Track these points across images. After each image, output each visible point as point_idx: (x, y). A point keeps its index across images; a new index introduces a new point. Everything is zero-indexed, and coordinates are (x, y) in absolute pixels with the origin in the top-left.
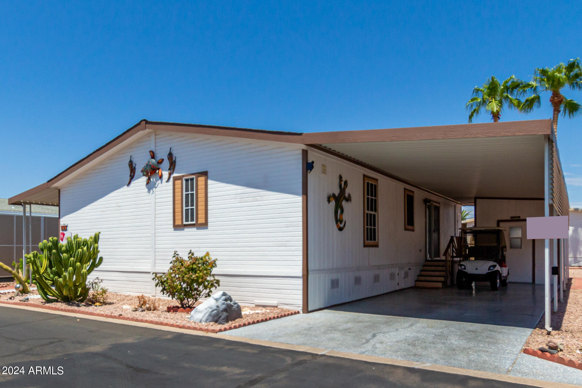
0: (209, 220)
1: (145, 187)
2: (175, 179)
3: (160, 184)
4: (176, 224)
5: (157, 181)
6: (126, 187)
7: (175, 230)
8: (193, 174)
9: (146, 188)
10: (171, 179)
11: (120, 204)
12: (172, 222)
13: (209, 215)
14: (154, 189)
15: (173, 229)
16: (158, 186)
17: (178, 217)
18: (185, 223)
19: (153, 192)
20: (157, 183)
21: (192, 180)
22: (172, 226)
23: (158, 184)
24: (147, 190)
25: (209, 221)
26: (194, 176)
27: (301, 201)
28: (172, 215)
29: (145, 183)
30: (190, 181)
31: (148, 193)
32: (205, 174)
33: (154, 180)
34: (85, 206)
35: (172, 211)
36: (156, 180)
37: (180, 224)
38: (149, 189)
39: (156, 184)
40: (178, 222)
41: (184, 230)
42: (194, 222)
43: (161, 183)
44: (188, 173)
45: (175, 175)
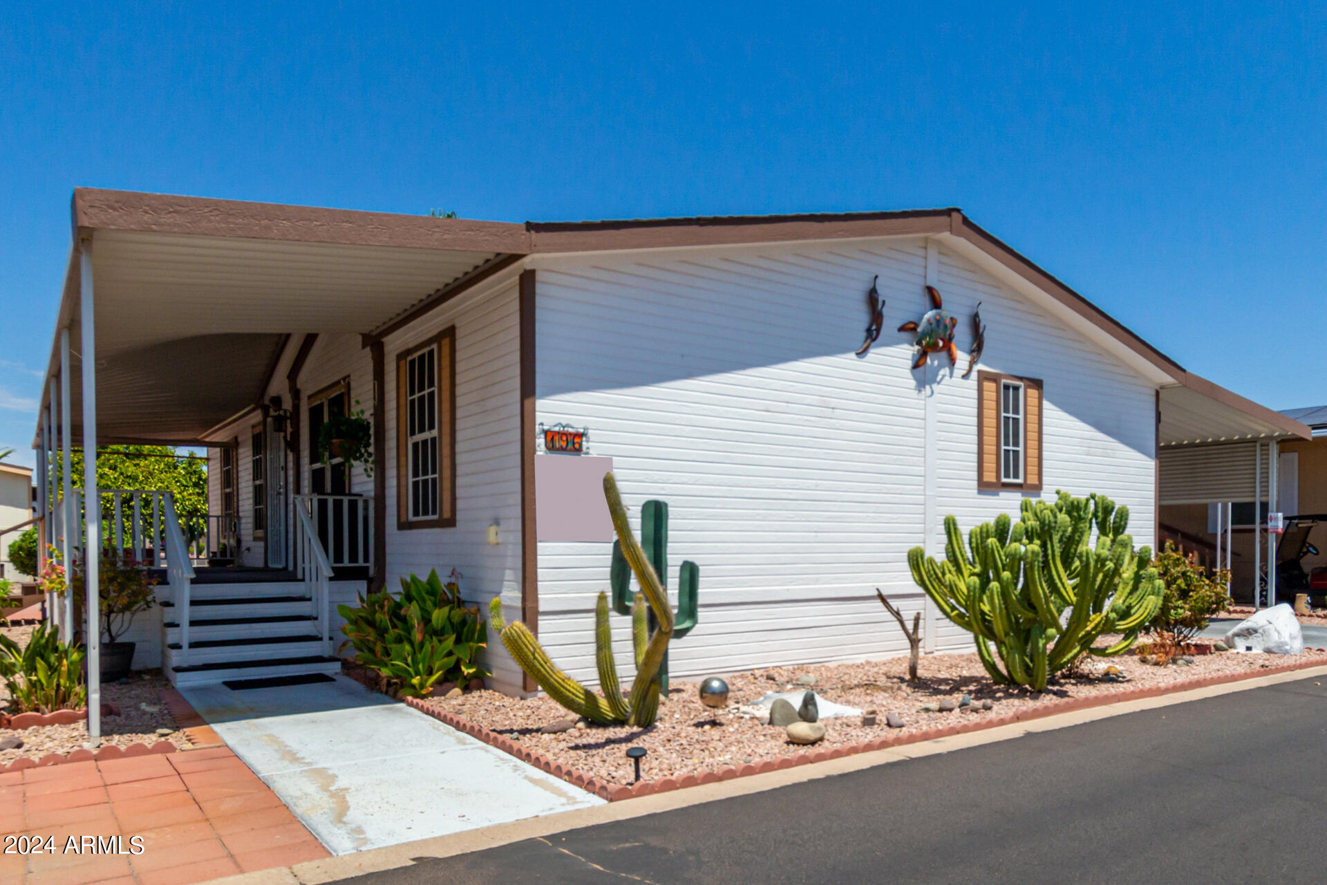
0: (1045, 479)
1: (908, 373)
2: (983, 377)
3: (947, 378)
4: (985, 479)
5: (940, 367)
6: (853, 355)
7: (980, 492)
8: (1021, 379)
9: (910, 376)
10: (974, 375)
11: (834, 402)
12: (975, 475)
13: (1044, 469)
14: (935, 386)
15: (976, 491)
16: (943, 382)
17: (990, 464)
18: (1004, 480)
19: (932, 392)
20: (942, 372)
21: (1016, 389)
22: (975, 483)
23: (944, 376)
24: (913, 383)
25: (1044, 482)
26: (1021, 384)
27: (1154, 467)
28: (975, 457)
29: (910, 364)
30: (1011, 390)
31: (917, 392)
32: (1037, 384)
33: (936, 363)
34: (689, 375)
35: (975, 448)
36: (939, 365)
37: (994, 480)
38: (921, 384)
39: (937, 375)
40: (990, 477)
41: (998, 495)
42: (1020, 481)
43: (951, 376)
44: (1007, 373)
45: (980, 366)
